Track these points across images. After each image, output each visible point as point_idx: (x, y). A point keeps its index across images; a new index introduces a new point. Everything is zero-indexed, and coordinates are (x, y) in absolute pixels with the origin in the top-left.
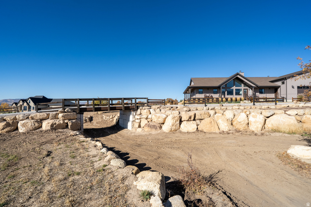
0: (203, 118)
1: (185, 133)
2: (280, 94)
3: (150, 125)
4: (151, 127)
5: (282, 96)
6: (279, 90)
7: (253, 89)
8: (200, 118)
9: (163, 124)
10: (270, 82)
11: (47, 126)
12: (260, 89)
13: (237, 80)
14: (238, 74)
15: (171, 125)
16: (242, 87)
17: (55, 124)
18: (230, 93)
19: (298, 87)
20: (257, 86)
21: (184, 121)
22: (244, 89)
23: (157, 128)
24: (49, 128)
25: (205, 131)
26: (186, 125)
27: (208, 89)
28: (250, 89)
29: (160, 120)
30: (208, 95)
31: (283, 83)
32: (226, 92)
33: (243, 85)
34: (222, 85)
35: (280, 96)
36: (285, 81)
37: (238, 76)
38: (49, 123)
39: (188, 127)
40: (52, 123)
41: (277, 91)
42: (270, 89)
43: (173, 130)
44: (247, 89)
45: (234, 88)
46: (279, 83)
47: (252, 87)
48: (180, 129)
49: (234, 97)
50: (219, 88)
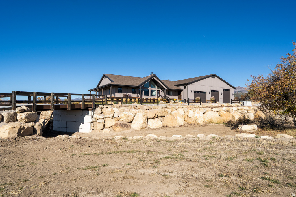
0: (164, 115)
1: (153, 129)
2: (182, 96)
3: (121, 124)
4: (122, 126)
5: (184, 98)
6: (182, 93)
7: (165, 91)
8: (162, 115)
9: (131, 122)
10: (175, 85)
11: (11, 132)
12: (169, 91)
13: (153, 81)
14: (154, 76)
15: (142, 122)
16: (156, 88)
17: (24, 128)
18: (146, 93)
19: (195, 92)
20: (168, 89)
21: (150, 118)
22: (157, 90)
23: (128, 127)
24: (15, 135)
25: (169, 126)
26: (153, 122)
27: (127, 88)
28: (162, 91)
29: (129, 118)
30: (127, 94)
31: (185, 87)
32: (143, 93)
33: (156, 86)
34: (141, 85)
35: (182, 98)
36: (187, 86)
37: (155, 78)
38: (15, 127)
39: (154, 124)
40: (20, 128)
41: (181, 93)
42: (175, 92)
43: (143, 127)
44: (159, 91)
45: (150, 89)
46: (182, 88)
47: (164, 89)
48: (148, 126)
49: (149, 97)
50: (138, 87)
